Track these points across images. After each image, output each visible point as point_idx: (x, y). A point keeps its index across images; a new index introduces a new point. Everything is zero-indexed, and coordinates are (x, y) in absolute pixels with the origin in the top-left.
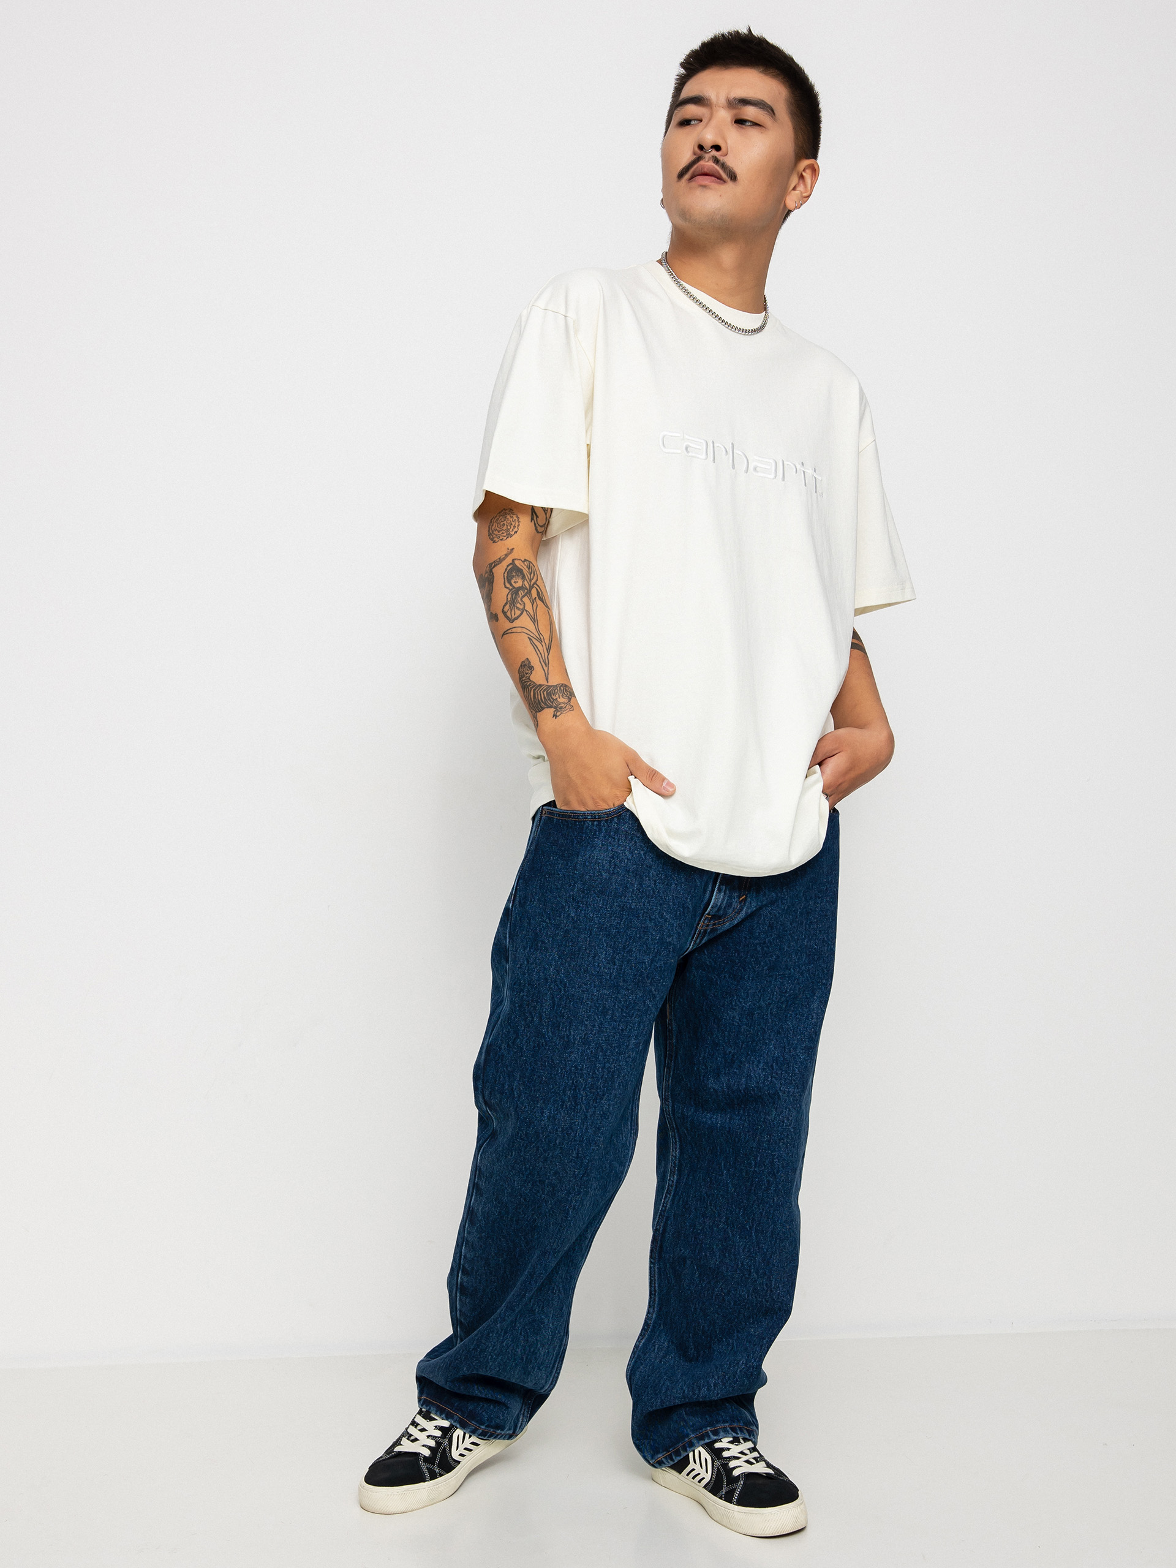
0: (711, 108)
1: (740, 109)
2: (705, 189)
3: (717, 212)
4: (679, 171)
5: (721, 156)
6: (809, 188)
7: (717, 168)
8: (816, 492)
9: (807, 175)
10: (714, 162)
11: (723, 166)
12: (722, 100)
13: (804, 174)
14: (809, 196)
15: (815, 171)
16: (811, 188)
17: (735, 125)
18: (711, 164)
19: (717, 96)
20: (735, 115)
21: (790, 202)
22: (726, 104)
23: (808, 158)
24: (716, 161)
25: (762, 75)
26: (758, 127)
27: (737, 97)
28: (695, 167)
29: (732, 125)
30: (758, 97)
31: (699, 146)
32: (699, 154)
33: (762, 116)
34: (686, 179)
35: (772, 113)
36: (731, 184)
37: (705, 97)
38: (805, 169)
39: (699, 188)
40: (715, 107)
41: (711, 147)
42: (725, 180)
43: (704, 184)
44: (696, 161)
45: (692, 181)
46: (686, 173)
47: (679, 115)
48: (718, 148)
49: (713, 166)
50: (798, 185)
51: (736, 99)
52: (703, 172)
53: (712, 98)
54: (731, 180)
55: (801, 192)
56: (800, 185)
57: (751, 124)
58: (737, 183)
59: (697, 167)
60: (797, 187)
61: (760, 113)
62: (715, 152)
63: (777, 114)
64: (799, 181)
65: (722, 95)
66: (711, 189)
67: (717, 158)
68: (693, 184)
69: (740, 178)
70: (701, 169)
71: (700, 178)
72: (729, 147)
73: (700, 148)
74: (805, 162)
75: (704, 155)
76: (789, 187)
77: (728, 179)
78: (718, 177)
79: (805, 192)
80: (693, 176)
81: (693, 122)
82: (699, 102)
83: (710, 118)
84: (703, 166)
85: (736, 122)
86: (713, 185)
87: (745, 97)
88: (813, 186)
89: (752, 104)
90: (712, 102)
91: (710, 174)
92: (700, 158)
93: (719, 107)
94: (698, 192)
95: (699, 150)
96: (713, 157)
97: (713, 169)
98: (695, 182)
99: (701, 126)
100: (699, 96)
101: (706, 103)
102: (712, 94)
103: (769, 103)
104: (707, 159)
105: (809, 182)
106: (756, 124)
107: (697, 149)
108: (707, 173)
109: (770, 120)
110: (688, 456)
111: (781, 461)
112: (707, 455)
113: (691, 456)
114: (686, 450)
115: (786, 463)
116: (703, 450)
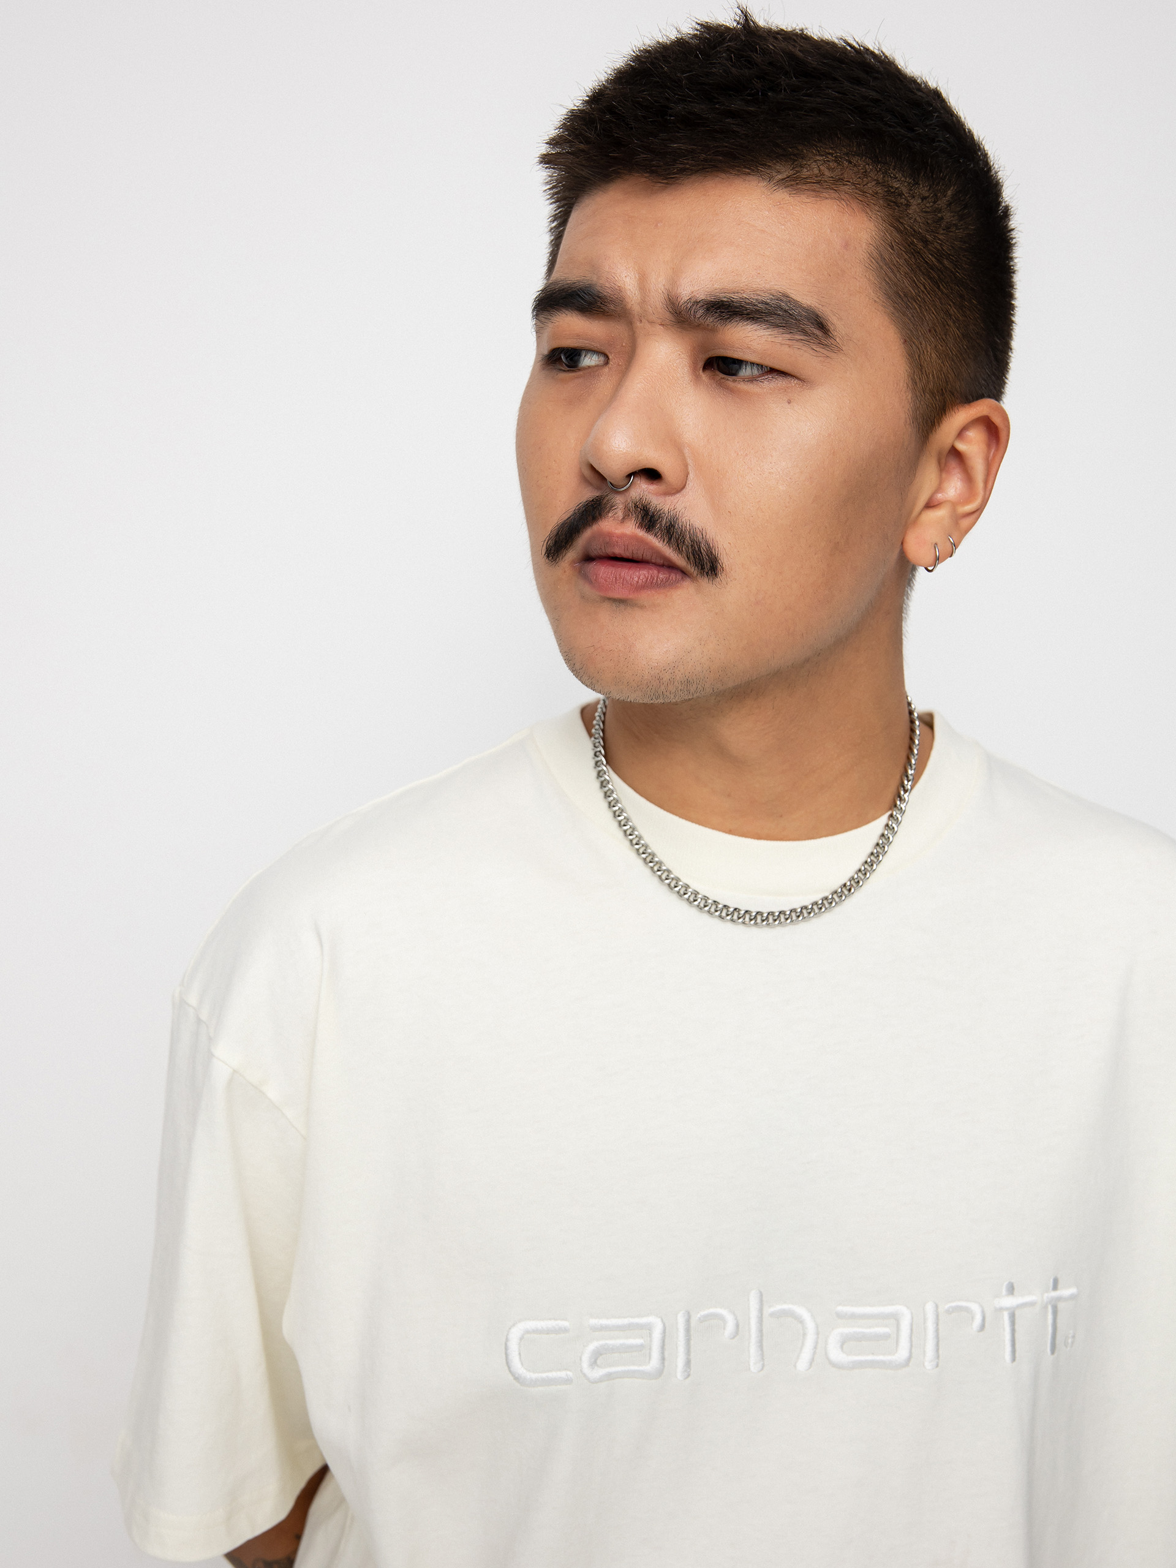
0: (630, 324)
1: (713, 330)
2: (622, 607)
3: (666, 677)
4: (550, 528)
5: (658, 494)
6: (980, 484)
7: (656, 542)
8: (1053, 1352)
9: (973, 445)
10: (641, 526)
11: (672, 532)
13: (961, 446)
14: (979, 511)
15: (995, 433)
16: (986, 482)
17: (704, 377)
18: (631, 528)
19: (643, 280)
20: (702, 347)
21: (917, 545)
22: (668, 315)
23: (970, 398)
24: (648, 518)
25: (782, 195)
26: (780, 382)
27: (701, 296)
28: (587, 534)
29: (697, 378)
30: (768, 286)
31: (592, 468)
32: (598, 488)
33: (790, 346)
34: (573, 562)
35: (817, 332)
36: (704, 582)
37: (607, 292)
38: (960, 434)
39: (606, 605)
40: (638, 324)
41: (629, 476)
42: (684, 573)
43: (617, 596)
44: (591, 512)
45: (585, 577)
46: (567, 543)
47: (546, 335)
48: (652, 475)
49: (641, 533)
50: (939, 489)
51: (697, 303)
52: (618, 551)
53: (629, 293)
54: (703, 569)
55: (954, 505)
56: (945, 485)
57: (756, 372)
58: (722, 577)
59: (593, 538)
60: (939, 496)
61: (779, 339)
62: (643, 489)
63: (838, 324)
64: (944, 475)
65: (658, 285)
66: (642, 607)
67: (652, 509)
68: (587, 589)
69: (726, 559)
70: (608, 539)
71: (604, 571)
72: (686, 466)
73: (595, 475)
74: (961, 416)
75: (611, 496)
76: (914, 505)
77: (691, 569)
78: (662, 566)
79: (968, 500)
80: (588, 558)
81: (588, 361)
82: (590, 304)
83: (630, 355)
84: (610, 535)
85: (708, 372)
86: (645, 597)
87: (723, 297)
88: (994, 470)
89: (748, 314)
90: (629, 306)
91: (635, 557)
92: (600, 504)
93: (652, 323)
94: (605, 615)
95: (595, 480)
96: (636, 506)
97: (641, 541)
98: (591, 582)
99: (605, 382)
100: (590, 286)
101: (612, 307)
102: (628, 280)
103: (805, 297)
104: (620, 514)
105: (978, 466)
106: (773, 371)
107: (587, 473)
108: (627, 554)
109: (815, 354)
110: (601, 1380)
111: (930, 1308)
112: (663, 1359)
113: (609, 1377)
114: (594, 1363)
115: (946, 1307)
116: (650, 1349)
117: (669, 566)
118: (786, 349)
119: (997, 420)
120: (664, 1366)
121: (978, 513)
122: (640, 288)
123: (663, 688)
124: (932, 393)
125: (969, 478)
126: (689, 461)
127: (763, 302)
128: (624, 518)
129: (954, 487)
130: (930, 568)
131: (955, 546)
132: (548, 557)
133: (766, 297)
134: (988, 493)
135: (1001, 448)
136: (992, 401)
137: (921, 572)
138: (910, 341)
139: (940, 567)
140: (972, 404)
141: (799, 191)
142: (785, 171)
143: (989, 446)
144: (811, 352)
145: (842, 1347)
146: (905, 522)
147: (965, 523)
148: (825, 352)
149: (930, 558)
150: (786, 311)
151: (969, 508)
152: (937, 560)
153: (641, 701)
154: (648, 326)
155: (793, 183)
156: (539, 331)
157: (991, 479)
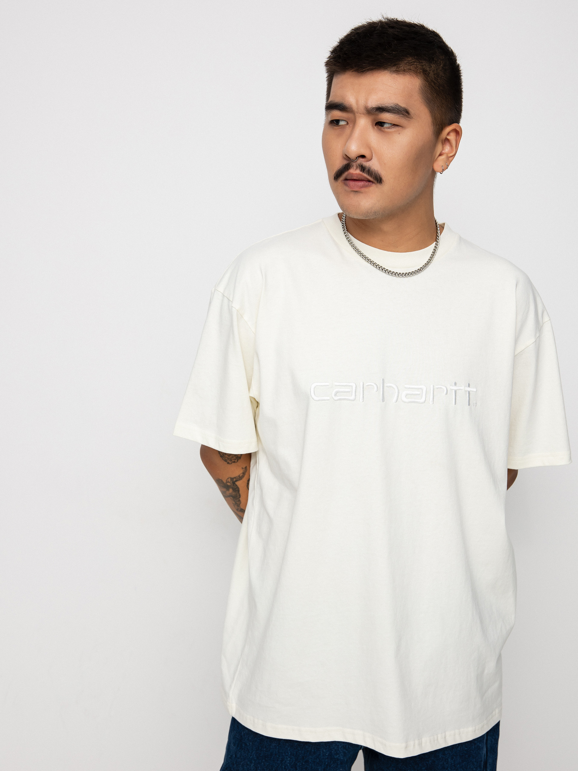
0: (354, 114)
1: (378, 115)
5: (364, 161)
6: (454, 147)
7: (365, 175)
9: (452, 137)
10: (361, 171)
11: (369, 172)
12: (362, 109)
13: (448, 137)
15: (458, 133)
16: (456, 147)
18: (358, 171)
20: (374, 120)
21: (437, 167)
22: (365, 111)
24: (363, 168)
26: (396, 128)
27: (374, 106)
28: (346, 173)
29: (374, 128)
30: (392, 102)
31: (346, 155)
32: (348, 160)
33: (399, 118)
34: (342, 181)
35: (406, 114)
36: (379, 185)
37: (347, 106)
38: (448, 134)
39: (352, 193)
40: (357, 114)
41: (357, 158)
42: (372, 182)
43: (355, 190)
44: (347, 167)
45: (346, 185)
46: (340, 176)
47: (330, 116)
48: (363, 156)
49: (361, 173)
50: (443, 149)
51: (373, 108)
52: (355, 178)
53: (353, 106)
54: (378, 180)
55: (447, 154)
56: (445, 148)
57: (390, 125)
58: (383, 183)
59: (348, 175)
60: (443, 151)
61: (396, 117)
62: (361, 161)
63: (411, 111)
64: (444, 145)
65: (362, 102)
66: (362, 193)
67: (363, 166)
68: (347, 188)
69: (384, 178)
70: (352, 175)
71: (352, 183)
72: (372, 153)
73: (347, 157)
74: (448, 129)
75: (352, 163)
76: (435, 156)
77: (374, 181)
78: (367, 181)
79: (451, 153)
80: (346, 179)
81: (342, 123)
82: (343, 109)
83: (354, 122)
84: (352, 174)
85: (377, 126)
86: (363, 190)
87: (380, 106)
88: (458, 142)
89: (387, 110)
90: (354, 109)
91: (360, 179)
92: (349, 165)
93: (361, 113)
94: (352, 195)
95: (347, 158)
96: (359, 165)
97: (361, 175)
98: (348, 186)
99: (348, 130)
100: (342, 104)
101: (349, 110)
102: (353, 102)
103: (403, 105)
104: (355, 168)
105: (454, 142)
106: (394, 125)
107: (345, 156)
108: (358, 179)
109: (406, 120)
110: (337, 400)
111: (432, 386)
112: (356, 395)
113: (340, 399)
114: (335, 395)
115: (437, 387)
116: (352, 392)
117: (369, 181)
118: (398, 119)
119: (458, 129)
120: (356, 398)
121: (454, 156)
122: (357, 104)
123: (369, 214)
124: (439, 125)
125: (451, 146)
126: (373, 152)
127: (392, 107)
128: (356, 169)
129: (447, 149)
130: (441, 173)
131: (448, 166)
132: (335, 179)
133: (392, 105)
134: (457, 150)
135: (460, 137)
136: (456, 124)
137: (438, 174)
138: (432, 112)
139: (444, 172)
140: (451, 125)
141: (398, 74)
142: (394, 68)
143: (456, 136)
144: (405, 119)
145: (406, 397)
146: (433, 160)
147: (451, 159)
148: (408, 119)
149: (441, 170)
150: (398, 109)
151: (451, 155)
152: (443, 170)
153: (362, 219)
154: (359, 114)
155: (397, 72)
156: (327, 115)
157: (458, 144)
